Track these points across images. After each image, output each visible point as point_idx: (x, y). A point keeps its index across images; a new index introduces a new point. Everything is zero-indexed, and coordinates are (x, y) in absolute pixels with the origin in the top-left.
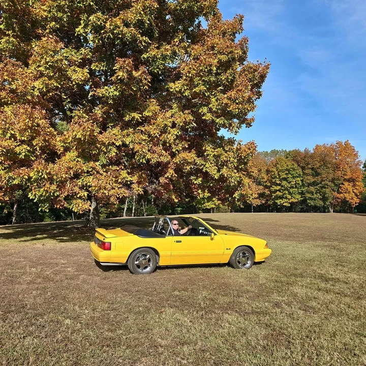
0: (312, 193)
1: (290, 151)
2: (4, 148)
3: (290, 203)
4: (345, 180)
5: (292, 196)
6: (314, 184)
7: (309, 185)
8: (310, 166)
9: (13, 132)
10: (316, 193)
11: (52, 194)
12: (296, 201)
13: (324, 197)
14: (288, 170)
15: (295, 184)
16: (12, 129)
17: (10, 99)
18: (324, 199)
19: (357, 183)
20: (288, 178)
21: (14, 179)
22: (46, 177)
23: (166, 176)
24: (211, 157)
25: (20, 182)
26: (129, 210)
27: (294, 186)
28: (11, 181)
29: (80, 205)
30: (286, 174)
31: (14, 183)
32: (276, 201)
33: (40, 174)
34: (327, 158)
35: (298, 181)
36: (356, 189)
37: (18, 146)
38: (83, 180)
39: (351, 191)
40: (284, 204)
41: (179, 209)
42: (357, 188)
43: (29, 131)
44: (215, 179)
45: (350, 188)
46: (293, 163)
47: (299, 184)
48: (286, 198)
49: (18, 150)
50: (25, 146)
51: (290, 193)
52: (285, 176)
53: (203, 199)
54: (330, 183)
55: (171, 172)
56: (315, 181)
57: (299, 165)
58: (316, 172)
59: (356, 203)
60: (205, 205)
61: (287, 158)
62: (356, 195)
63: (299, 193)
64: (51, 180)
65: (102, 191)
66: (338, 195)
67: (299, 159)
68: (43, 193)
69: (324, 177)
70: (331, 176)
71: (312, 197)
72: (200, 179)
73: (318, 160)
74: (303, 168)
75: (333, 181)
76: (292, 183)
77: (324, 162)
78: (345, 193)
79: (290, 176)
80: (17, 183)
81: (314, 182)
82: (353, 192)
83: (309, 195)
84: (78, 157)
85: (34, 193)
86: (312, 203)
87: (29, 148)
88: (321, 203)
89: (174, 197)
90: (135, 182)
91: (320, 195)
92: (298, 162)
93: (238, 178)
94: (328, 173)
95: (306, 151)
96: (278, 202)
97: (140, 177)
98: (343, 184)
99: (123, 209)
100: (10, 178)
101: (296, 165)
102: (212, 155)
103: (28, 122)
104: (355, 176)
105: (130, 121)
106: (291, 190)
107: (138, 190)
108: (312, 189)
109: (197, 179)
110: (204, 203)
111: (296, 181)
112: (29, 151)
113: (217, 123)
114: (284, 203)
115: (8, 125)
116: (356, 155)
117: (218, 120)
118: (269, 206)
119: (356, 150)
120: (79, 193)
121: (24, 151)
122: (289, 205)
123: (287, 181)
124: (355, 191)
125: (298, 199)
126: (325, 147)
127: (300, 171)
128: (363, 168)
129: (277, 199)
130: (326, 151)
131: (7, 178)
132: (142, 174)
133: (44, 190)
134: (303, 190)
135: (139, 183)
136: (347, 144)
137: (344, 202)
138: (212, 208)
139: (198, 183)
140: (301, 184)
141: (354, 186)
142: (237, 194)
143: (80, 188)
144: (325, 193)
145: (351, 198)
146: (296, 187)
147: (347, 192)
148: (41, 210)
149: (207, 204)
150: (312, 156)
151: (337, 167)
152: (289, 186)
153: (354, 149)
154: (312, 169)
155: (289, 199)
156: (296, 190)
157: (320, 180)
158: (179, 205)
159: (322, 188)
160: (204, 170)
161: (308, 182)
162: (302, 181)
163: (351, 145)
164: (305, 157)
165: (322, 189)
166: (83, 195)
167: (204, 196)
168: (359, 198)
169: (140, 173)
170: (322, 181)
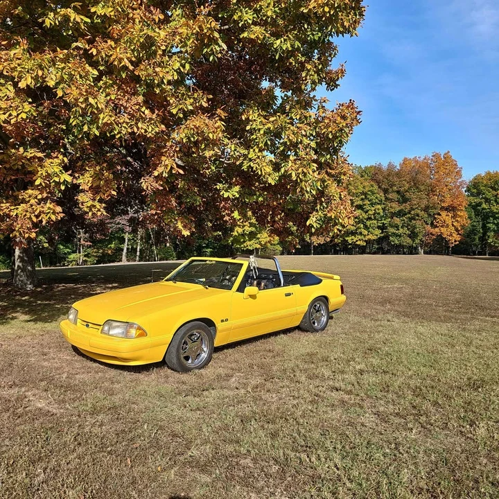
0: (397, 227)
1: (366, 167)
3: (365, 241)
4: (443, 208)
5: (369, 232)
6: (400, 214)
7: (393, 215)
8: (395, 188)
10: (402, 227)
12: (375, 238)
13: (413, 232)
14: (365, 194)
15: (374, 214)
18: (413, 235)
19: (459, 213)
20: (365, 205)
23: (156, 173)
24: (259, 137)
26: (132, 251)
27: (372, 216)
30: (362, 199)
32: (347, 239)
34: (420, 177)
35: (378, 209)
36: (457, 221)
39: (450, 224)
40: (358, 243)
41: (209, 250)
42: (459, 219)
44: (270, 184)
45: (449, 221)
46: (372, 183)
47: (379, 214)
48: (361, 234)
51: (366, 227)
52: (361, 203)
53: (243, 235)
54: (423, 212)
55: (167, 162)
56: (402, 210)
57: (380, 187)
58: (403, 196)
59: (455, 241)
60: (245, 244)
61: (362, 176)
62: (457, 230)
63: (379, 227)
66: (432, 230)
67: (381, 177)
69: (415, 205)
70: (424, 203)
71: (397, 232)
72: (237, 188)
73: (407, 179)
74: (386, 191)
75: (426, 209)
76: (370, 212)
77: (415, 183)
78: (442, 226)
79: (367, 202)
81: (400, 211)
82: (453, 225)
83: (392, 230)
86: (396, 241)
88: (409, 241)
89: (180, 225)
91: (408, 229)
92: (378, 183)
93: (319, 184)
94: (420, 199)
95: (391, 166)
96: (349, 239)
97: (97, 176)
98: (439, 214)
99: (123, 250)
101: (376, 187)
102: (262, 132)
104: (456, 202)
105: (55, 28)
106: (368, 223)
108: (397, 220)
109: (230, 188)
110: (244, 242)
111: (375, 210)
113: (276, 50)
114: (357, 241)
116: (459, 173)
117: (278, 42)
118: (337, 245)
119: (459, 166)
122: (365, 244)
123: (363, 209)
124: (455, 224)
125: (377, 235)
126: (417, 162)
127: (381, 195)
128: (466, 191)
129: (348, 236)
130: (417, 167)
132: (102, 169)
134: (385, 222)
135: (95, 190)
136: (447, 156)
137: (440, 239)
138: (256, 248)
139: (231, 196)
140: (382, 214)
141: (454, 217)
142: (314, 219)
144: (415, 227)
145: (449, 234)
146: (375, 219)
147: (444, 225)
149: (248, 243)
150: (398, 174)
151: (431, 190)
152: (366, 217)
153: (456, 165)
154: (398, 192)
155: (365, 236)
156: (375, 222)
157: (409, 207)
158: (207, 244)
159: (411, 219)
160: (245, 168)
161: (392, 210)
162: (384, 209)
163: (453, 158)
164: (389, 175)
165: (411, 221)
167: (244, 231)
168: (460, 235)
169: (98, 168)
170: (412, 209)
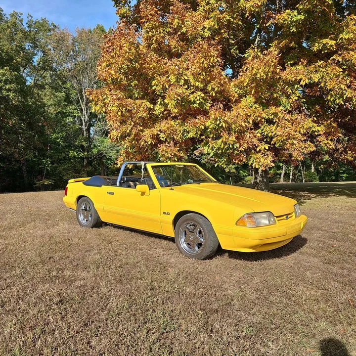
2: (179, 96)
9: (186, 78)
11: (231, 146)
16: (186, 75)
17: (180, 48)
21: (188, 132)
22: (224, 125)
25: (195, 135)
26: (287, 175)
28: (185, 134)
29: (262, 160)
31: (189, 136)
33: (218, 122)
37: (192, 93)
38: (262, 130)
41: (345, 175)
43: (204, 74)
49: (192, 97)
50: (199, 93)
64: (229, 130)
65: (290, 141)
68: (220, 146)
80: (191, 137)
84: (255, 103)
85: (211, 145)
87: (203, 95)
90: (322, 133)
97: (329, 126)
99: (280, 174)
100: (184, 132)
103: (203, 62)
105: (320, 51)
107: (328, 143)
112: (203, 98)
115: (181, 70)
120: (258, 146)
121: (198, 98)
131: (182, 131)
133: (222, 141)
135: (327, 134)
143: (258, 140)
148: (218, 165)
166: (263, 148)
169: (329, 121)
